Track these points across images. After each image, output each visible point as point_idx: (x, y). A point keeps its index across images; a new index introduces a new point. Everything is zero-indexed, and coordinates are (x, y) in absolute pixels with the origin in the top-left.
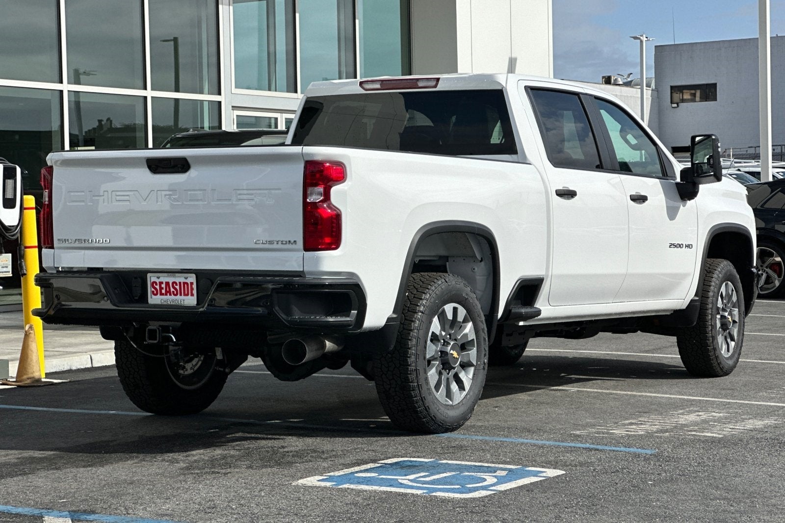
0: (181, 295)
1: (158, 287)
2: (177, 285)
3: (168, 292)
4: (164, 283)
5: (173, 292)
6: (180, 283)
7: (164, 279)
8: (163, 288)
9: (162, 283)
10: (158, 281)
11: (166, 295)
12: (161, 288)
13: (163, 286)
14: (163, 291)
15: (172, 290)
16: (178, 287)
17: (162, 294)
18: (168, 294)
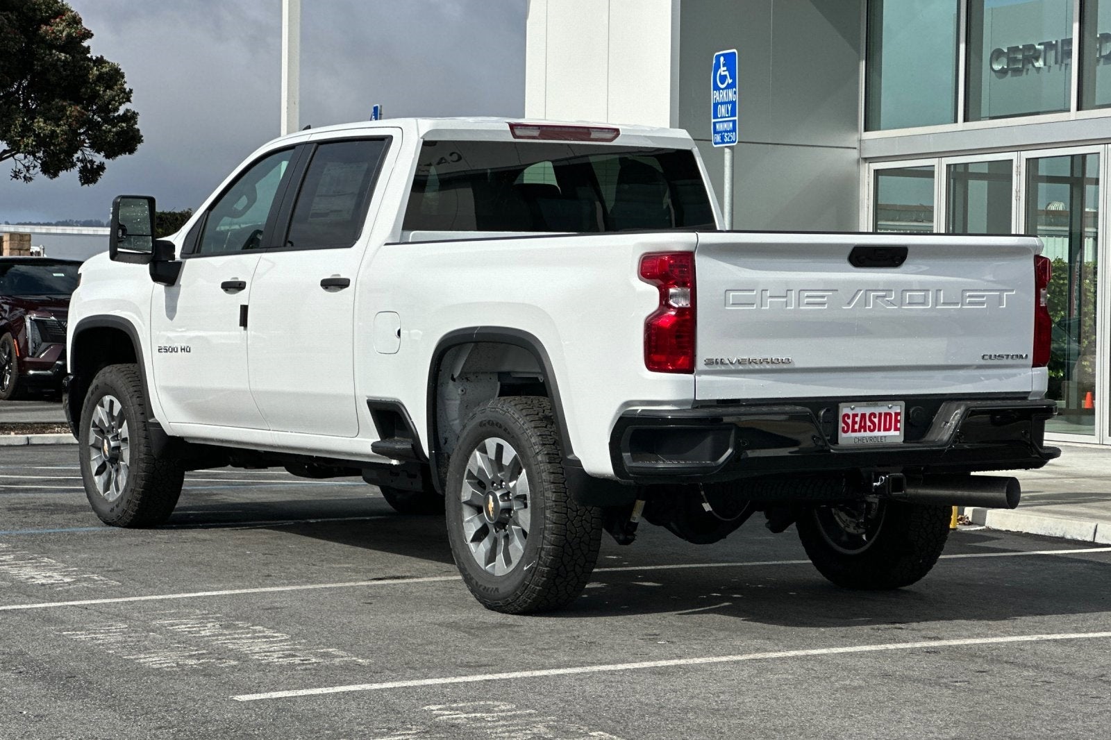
0: (879, 430)
1: (850, 421)
2: (875, 417)
3: (863, 427)
4: (859, 416)
5: (869, 427)
6: (880, 414)
7: (860, 410)
8: (856, 423)
9: (856, 415)
10: (851, 413)
11: (860, 431)
12: (854, 423)
13: (858, 419)
14: (857, 427)
15: (868, 423)
16: (876, 420)
17: (854, 431)
18: (862, 430)
